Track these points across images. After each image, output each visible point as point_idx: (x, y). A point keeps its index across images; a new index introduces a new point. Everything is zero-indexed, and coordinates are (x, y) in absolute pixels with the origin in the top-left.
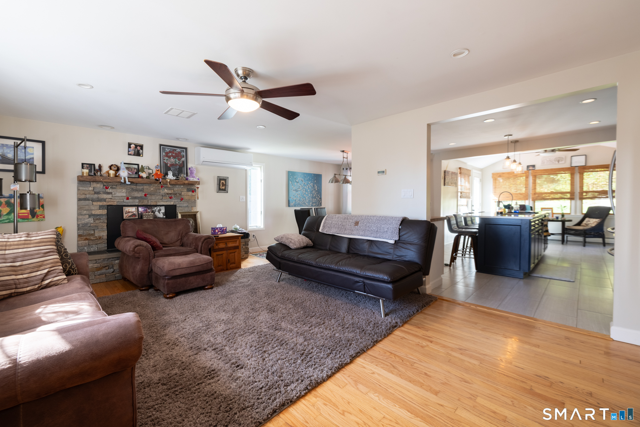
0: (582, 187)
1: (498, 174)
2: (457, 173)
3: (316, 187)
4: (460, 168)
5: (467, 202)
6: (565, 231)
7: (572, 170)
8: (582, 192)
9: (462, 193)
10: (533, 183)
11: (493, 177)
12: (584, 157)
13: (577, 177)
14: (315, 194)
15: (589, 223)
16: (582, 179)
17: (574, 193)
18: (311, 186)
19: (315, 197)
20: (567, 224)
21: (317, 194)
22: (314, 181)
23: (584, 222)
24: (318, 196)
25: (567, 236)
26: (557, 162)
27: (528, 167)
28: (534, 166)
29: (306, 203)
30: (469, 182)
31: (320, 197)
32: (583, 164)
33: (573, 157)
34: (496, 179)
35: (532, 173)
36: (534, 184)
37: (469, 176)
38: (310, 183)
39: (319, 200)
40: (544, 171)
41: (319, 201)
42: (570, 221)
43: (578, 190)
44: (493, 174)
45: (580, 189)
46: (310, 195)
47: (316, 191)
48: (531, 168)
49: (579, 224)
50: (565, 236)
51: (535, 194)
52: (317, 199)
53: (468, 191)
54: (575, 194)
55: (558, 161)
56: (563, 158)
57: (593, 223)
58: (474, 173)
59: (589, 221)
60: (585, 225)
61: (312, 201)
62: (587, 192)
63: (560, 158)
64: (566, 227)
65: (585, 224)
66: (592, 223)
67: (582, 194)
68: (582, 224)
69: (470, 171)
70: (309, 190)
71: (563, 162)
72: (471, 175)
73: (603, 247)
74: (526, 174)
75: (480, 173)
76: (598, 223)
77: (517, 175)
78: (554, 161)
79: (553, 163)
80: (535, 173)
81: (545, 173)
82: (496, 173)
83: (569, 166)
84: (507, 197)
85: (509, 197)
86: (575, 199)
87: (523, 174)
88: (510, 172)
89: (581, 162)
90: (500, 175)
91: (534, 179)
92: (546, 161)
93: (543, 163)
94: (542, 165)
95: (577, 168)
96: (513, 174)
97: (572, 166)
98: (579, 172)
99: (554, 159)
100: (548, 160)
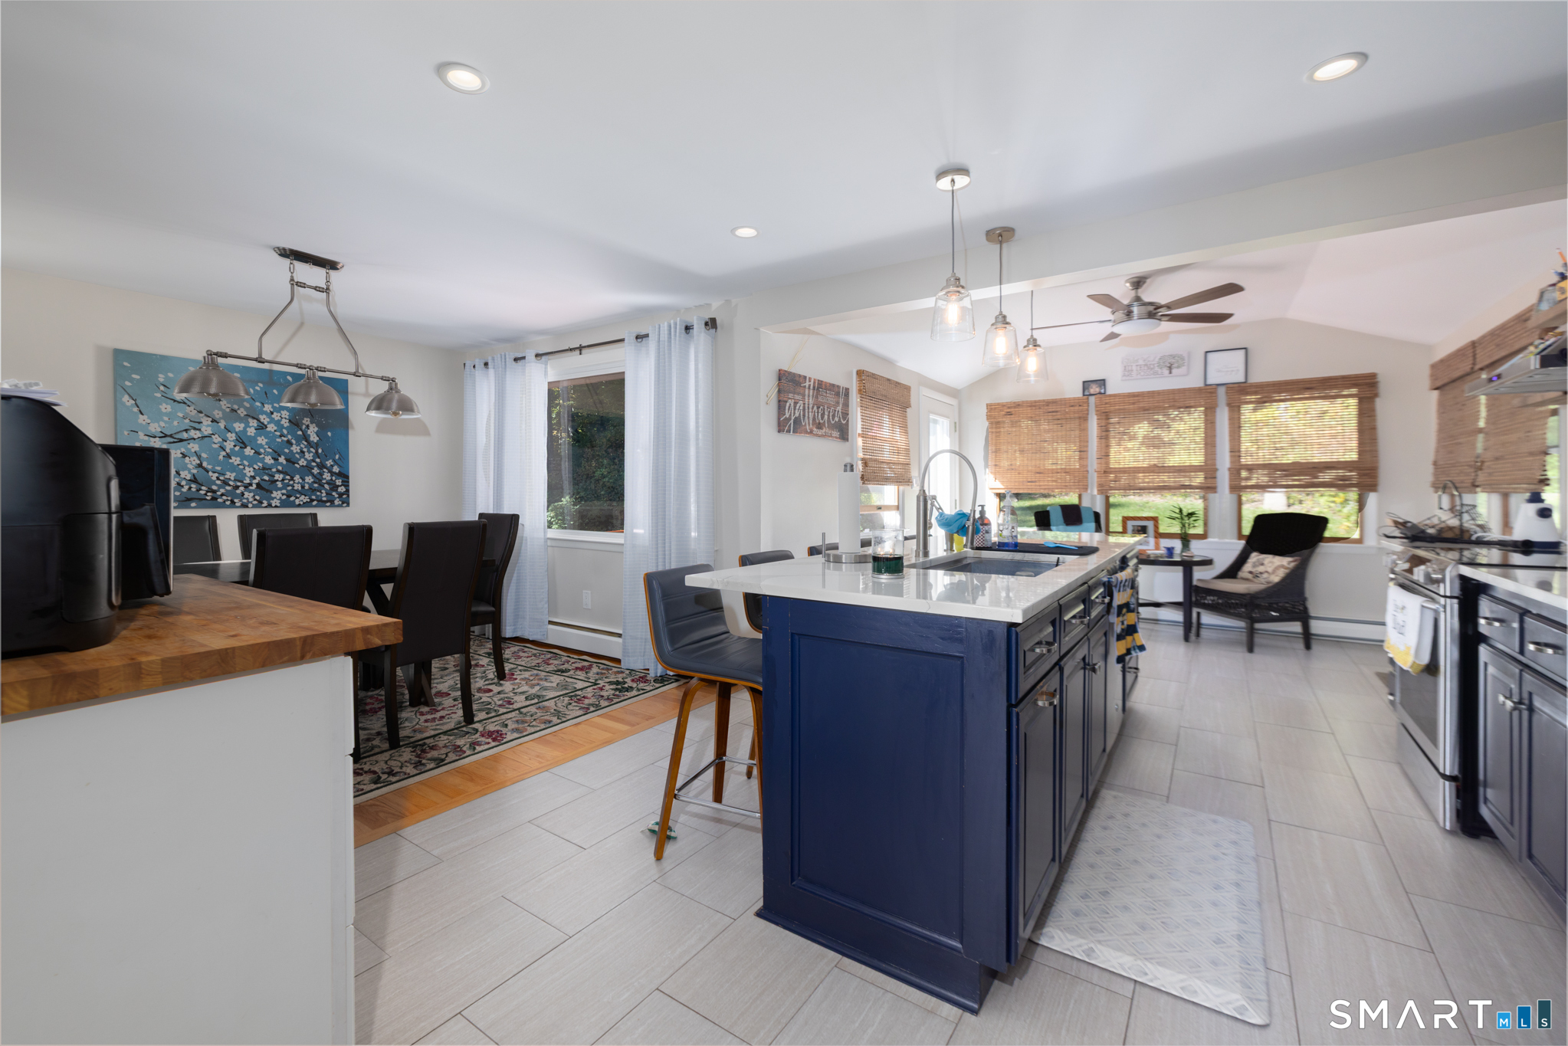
0: (1235, 452)
1: (1003, 405)
2: (847, 390)
4: (860, 373)
5: (901, 497)
6: (1195, 597)
7: (1205, 397)
8: (1236, 470)
9: (870, 464)
10: (1100, 438)
11: (989, 417)
12: (1242, 352)
13: (1223, 416)
15: (1261, 569)
16: (1236, 427)
17: (1216, 470)
18: (277, 423)
20: (1200, 575)
21: (317, 456)
23: (1248, 567)
24: (323, 467)
25: (1199, 614)
26: (1166, 371)
27: (1086, 384)
28: (1102, 383)
29: (248, 494)
30: (904, 427)
31: (336, 470)
32: (1240, 378)
33: (1208, 354)
34: (998, 423)
35: (1096, 406)
36: (1103, 441)
37: (905, 406)
39: (330, 483)
40: (1132, 400)
41: (334, 486)
42: (1207, 562)
43: (1224, 462)
44: (991, 408)
45: (1231, 456)
47: (313, 445)
48: (1094, 389)
49: (1232, 572)
50: (1195, 611)
51: (1105, 472)
52: (320, 479)
53: (902, 459)
54: (1219, 474)
55: (1170, 368)
56: (1182, 358)
57: (1274, 572)
58: (921, 398)
59: (1262, 564)
60: (1250, 576)
61: (285, 486)
62: (1251, 469)
63: (1173, 356)
64: (1195, 583)
65: (1251, 572)
66: (1270, 570)
67: (1239, 474)
68: (1241, 574)
69: (908, 388)
70: (262, 441)
71: (1183, 370)
72: (912, 405)
73: (1305, 651)
74: (1081, 408)
75: (953, 402)
76: (1287, 571)
77: (1057, 412)
78: (1157, 369)
79: (1156, 373)
80: (1106, 404)
81: (1134, 404)
82: (998, 404)
83: (1201, 384)
84: (1029, 482)
85: (1035, 482)
86: (1219, 489)
87: (1072, 408)
88: (1035, 402)
89: (1232, 371)
90: (1009, 410)
91: (1103, 424)
92: (1134, 368)
93: (1127, 372)
94: (1124, 378)
95: (1222, 391)
96: (1046, 408)
97: (1209, 382)
98: (1229, 405)
99: (1157, 360)
100: (1141, 362)
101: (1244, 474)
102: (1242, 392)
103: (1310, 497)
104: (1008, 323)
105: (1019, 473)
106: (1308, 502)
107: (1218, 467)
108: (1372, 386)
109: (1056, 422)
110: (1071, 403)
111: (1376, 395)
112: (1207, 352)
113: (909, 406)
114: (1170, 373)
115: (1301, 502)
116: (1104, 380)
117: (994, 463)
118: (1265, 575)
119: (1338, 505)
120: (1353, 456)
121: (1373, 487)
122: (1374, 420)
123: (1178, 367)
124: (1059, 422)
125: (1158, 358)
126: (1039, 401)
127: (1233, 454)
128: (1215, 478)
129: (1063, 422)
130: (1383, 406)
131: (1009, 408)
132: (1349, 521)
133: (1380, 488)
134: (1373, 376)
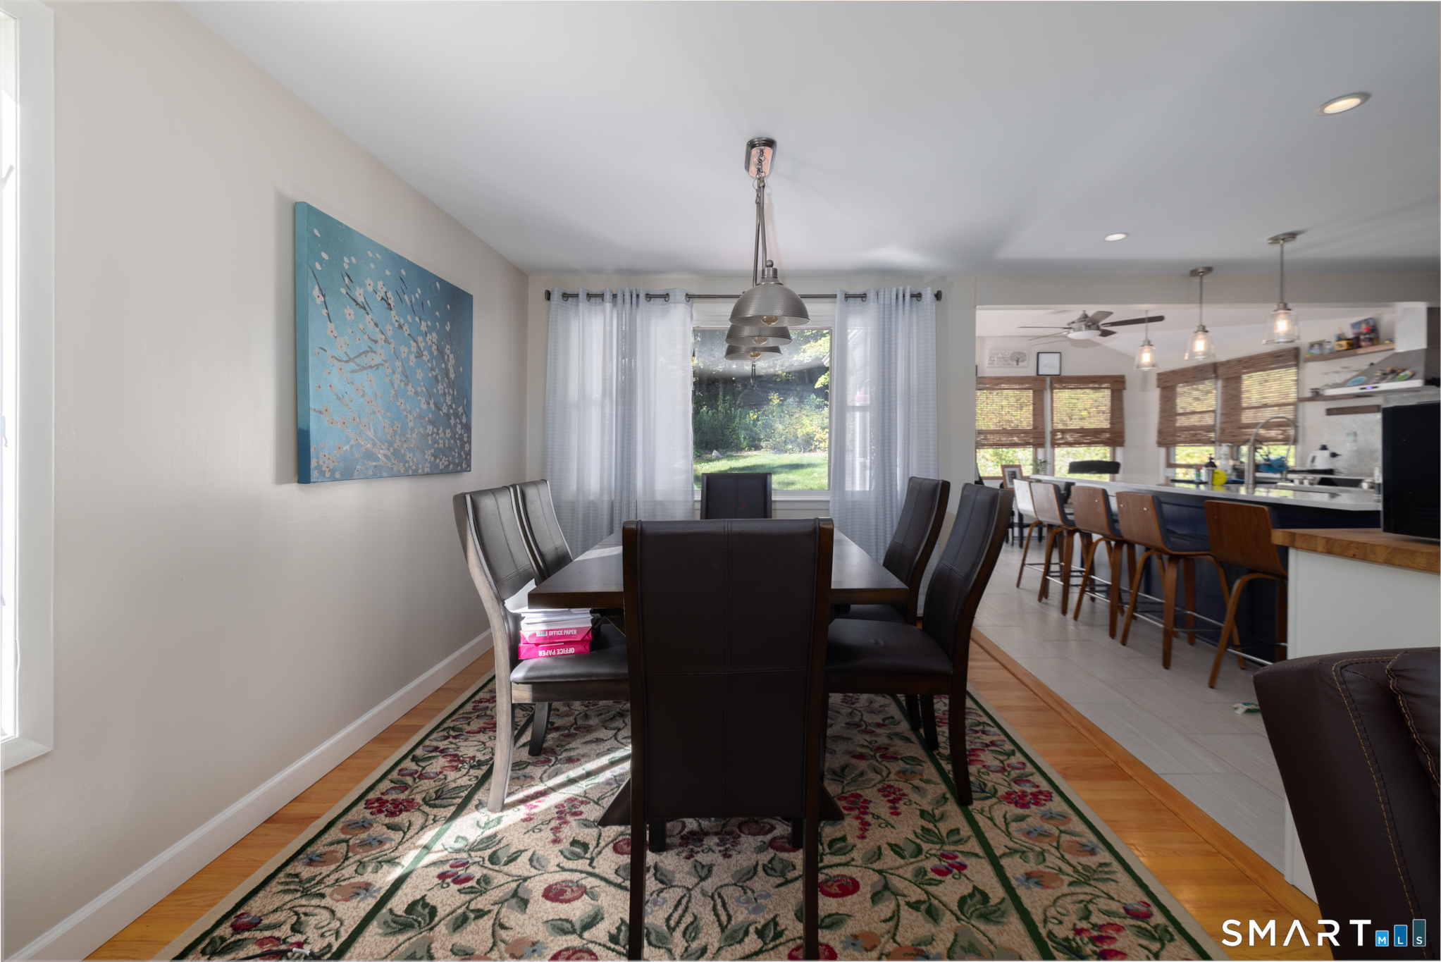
3: (452, 362)
7: (1037, 383)
8: (1054, 431)
12: (1058, 355)
13: (1047, 397)
14: (449, 399)
17: (1040, 433)
18: (429, 349)
19: (448, 416)
21: (453, 400)
22: (443, 326)
24: (457, 415)
26: (1015, 363)
29: (409, 456)
31: (464, 421)
32: (1057, 372)
38: (423, 328)
39: (461, 439)
41: (463, 444)
43: (1049, 426)
46: (424, 406)
47: (451, 385)
52: (454, 433)
54: (1042, 436)
55: (1018, 361)
56: (1025, 355)
62: (1063, 432)
63: (1020, 353)
67: (1055, 435)
70: (420, 375)
71: (1024, 364)
78: (1009, 361)
79: (1009, 364)
81: (997, 385)
83: (1033, 374)
86: (1046, 445)
89: (1053, 367)
92: (996, 359)
93: (991, 362)
94: (989, 365)
95: (1048, 380)
97: (1040, 373)
99: (1010, 355)
100: (1000, 355)
101: (1059, 435)
102: (1061, 381)
104: (1207, 332)
108: (1119, 384)
111: (1124, 389)
112: (1038, 353)
114: (1017, 364)
120: (1109, 426)
121: (1121, 443)
122: (1119, 404)
123: (1022, 361)
125: (1011, 353)
130: (1128, 395)
133: (1126, 444)
134: (1123, 377)
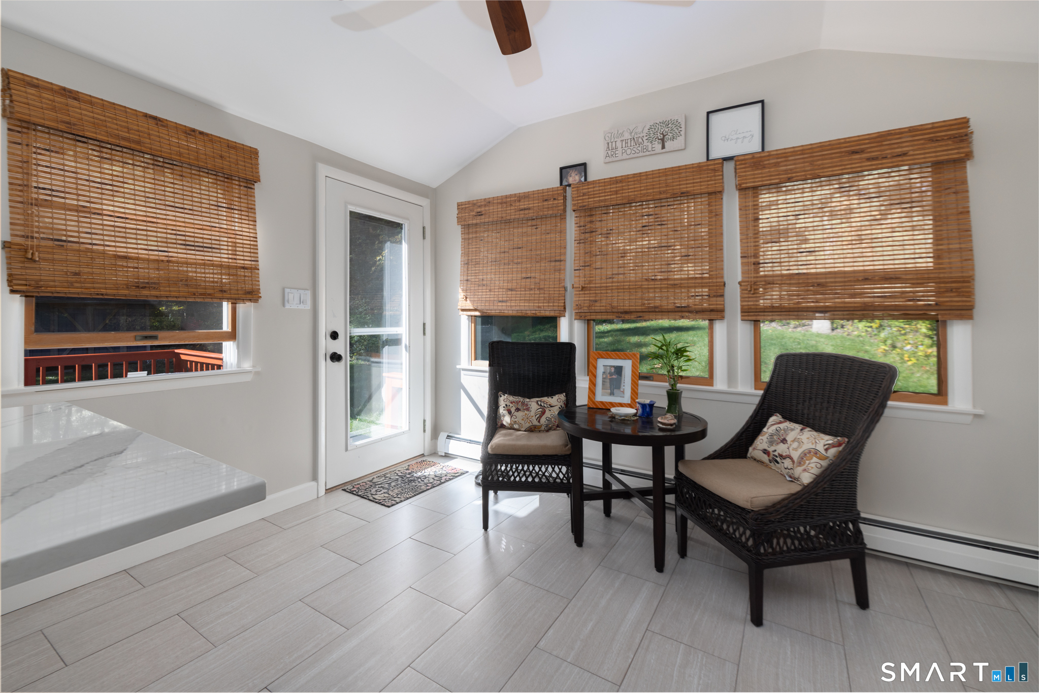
1: (473, 204)
7: (707, 178)
8: (755, 285)
10: (580, 242)
11: (461, 220)
12: (760, 104)
13: (731, 205)
15: (781, 449)
16: (751, 218)
17: (724, 284)
23: (762, 442)
26: (658, 146)
32: (755, 146)
33: (712, 116)
34: (469, 227)
35: (575, 200)
36: (583, 246)
43: (735, 273)
44: (462, 208)
45: (745, 264)
48: (574, 178)
49: (738, 448)
51: (584, 289)
54: (728, 291)
55: (663, 140)
56: (677, 124)
59: (784, 441)
60: (765, 458)
62: (770, 282)
63: (667, 124)
65: (765, 452)
66: (796, 457)
67: (757, 290)
68: (752, 453)
71: (679, 143)
72: (262, 178)
73: (856, 611)
74: (556, 202)
75: (425, 202)
76: (825, 463)
77: (529, 209)
78: (646, 143)
79: (645, 148)
80: (584, 195)
81: (616, 192)
82: (469, 202)
83: (702, 160)
84: (500, 302)
85: (506, 301)
86: (727, 313)
87: (546, 203)
88: (506, 197)
89: (744, 137)
90: (479, 210)
91: (582, 224)
92: (619, 144)
93: (611, 150)
94: (608, 159)
95: (729, 168)
96: (518, 204)
97: (713, 156)
98: (741, 189)
99: (646, 130)
100: (627, 136)
102: (756, 167)
103: (850, 322)
105: (490, 291)
106: (849, 327)
107: (726, 279)
108: (962, 141)
109: (530, 223)
110: (545, 196)
111: (969, 155)
112: (708, 113)
113: (257, 180)
114: (663, 147)
115: (842, 327)
116: (584, 165)
117: (465, 278)
118: (787, 463)
119: (875, 330)
120: (927, 263)
121: (965, 312)
122: (967, 199)
123: (673, 139)
124: (534, 223)
125: (648, 127)
126: (511, 196)
127: (746, 260)
128: (722, 296)
129: (539, 222)
131: (480, 206)
132: (886, 345)
133: (976, 312)
134: (962, 123)
